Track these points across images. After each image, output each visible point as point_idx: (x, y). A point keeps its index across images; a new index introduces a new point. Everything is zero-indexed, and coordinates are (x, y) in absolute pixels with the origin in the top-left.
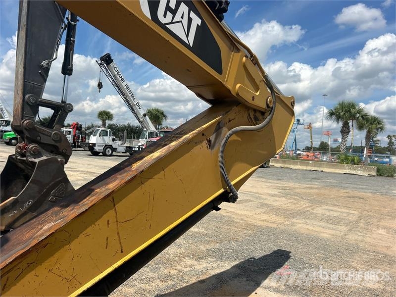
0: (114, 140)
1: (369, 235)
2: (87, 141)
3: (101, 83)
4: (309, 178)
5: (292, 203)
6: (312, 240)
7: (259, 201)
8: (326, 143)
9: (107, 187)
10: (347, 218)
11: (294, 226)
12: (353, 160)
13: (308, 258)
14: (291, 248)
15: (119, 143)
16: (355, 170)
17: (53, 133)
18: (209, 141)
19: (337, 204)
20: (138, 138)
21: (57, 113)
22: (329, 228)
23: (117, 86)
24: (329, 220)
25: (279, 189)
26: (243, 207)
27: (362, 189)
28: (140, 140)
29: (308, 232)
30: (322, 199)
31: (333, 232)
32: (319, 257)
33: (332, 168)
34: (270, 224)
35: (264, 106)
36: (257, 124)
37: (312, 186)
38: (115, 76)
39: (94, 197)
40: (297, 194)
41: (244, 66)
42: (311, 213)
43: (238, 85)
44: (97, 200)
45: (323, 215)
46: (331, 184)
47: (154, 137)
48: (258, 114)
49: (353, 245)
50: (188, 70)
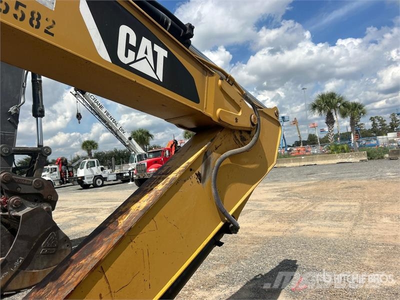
0: (102, 169)
1: (375, 227)
2: (75, 175)
3: (80, 114)
4: (305, 174)
5: (293, 205)
6: (320, 242)
7: (261, 209)
8: (314, 135)
9: (93, 256)
10: (349, 211)
11: (300, 231)
12: (343, 149)
13: (320, 265)
14: (301, 256)
15: (108, 171)
16: (347, 158)
17: (34, 181)
18: (199, 175)
19: (337, 198)
20: (127, 162)
21: (35, 158)
22: (334, 226)
23: (97, 114)
24: (333, 217)
25: (277, 192)
26: (246, 219)
27: (357, 176)
28: (130, 164)
29: (314, 235)
30: (321, 195)
31: (339, 230)
32: (331, 261)
33: (325, 160)
34: (276, 233)
35: (249, 125)
36: (245, 145)
37: (309, 182)
38: (92, 104)
39: (79, 273)
40: (296, 194)
41: (222, 90)
42: (314, 213)
43: (219, 110)
44: (84, 275)
45: (325, 212)
46: (328, 177)
47: (143, 160)
48: (244, 134)
49: (361, 240)
50: (163, 105)
